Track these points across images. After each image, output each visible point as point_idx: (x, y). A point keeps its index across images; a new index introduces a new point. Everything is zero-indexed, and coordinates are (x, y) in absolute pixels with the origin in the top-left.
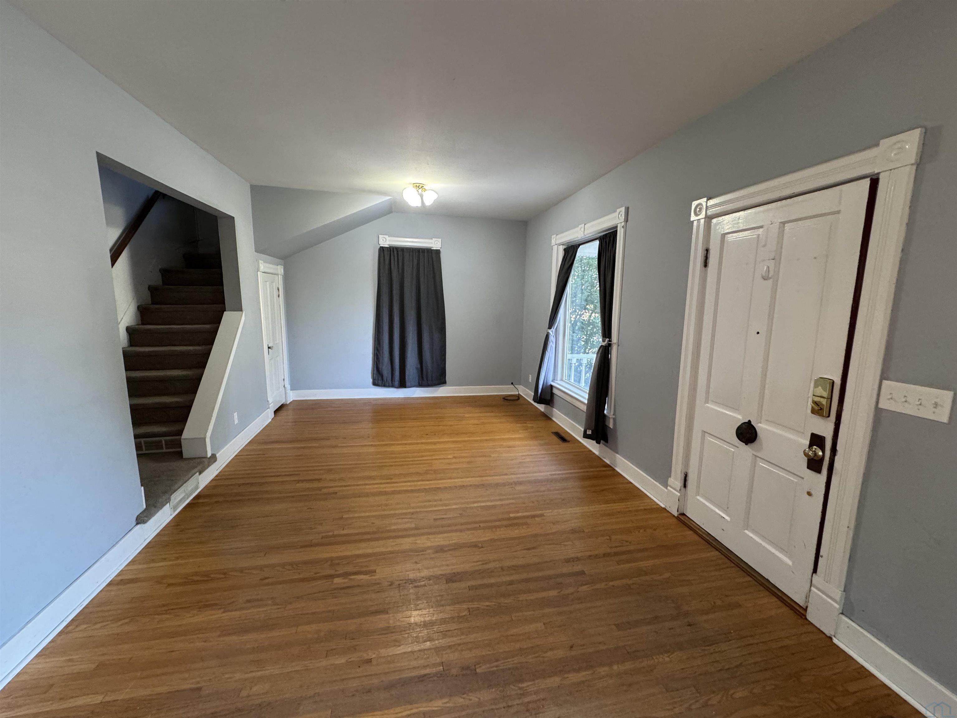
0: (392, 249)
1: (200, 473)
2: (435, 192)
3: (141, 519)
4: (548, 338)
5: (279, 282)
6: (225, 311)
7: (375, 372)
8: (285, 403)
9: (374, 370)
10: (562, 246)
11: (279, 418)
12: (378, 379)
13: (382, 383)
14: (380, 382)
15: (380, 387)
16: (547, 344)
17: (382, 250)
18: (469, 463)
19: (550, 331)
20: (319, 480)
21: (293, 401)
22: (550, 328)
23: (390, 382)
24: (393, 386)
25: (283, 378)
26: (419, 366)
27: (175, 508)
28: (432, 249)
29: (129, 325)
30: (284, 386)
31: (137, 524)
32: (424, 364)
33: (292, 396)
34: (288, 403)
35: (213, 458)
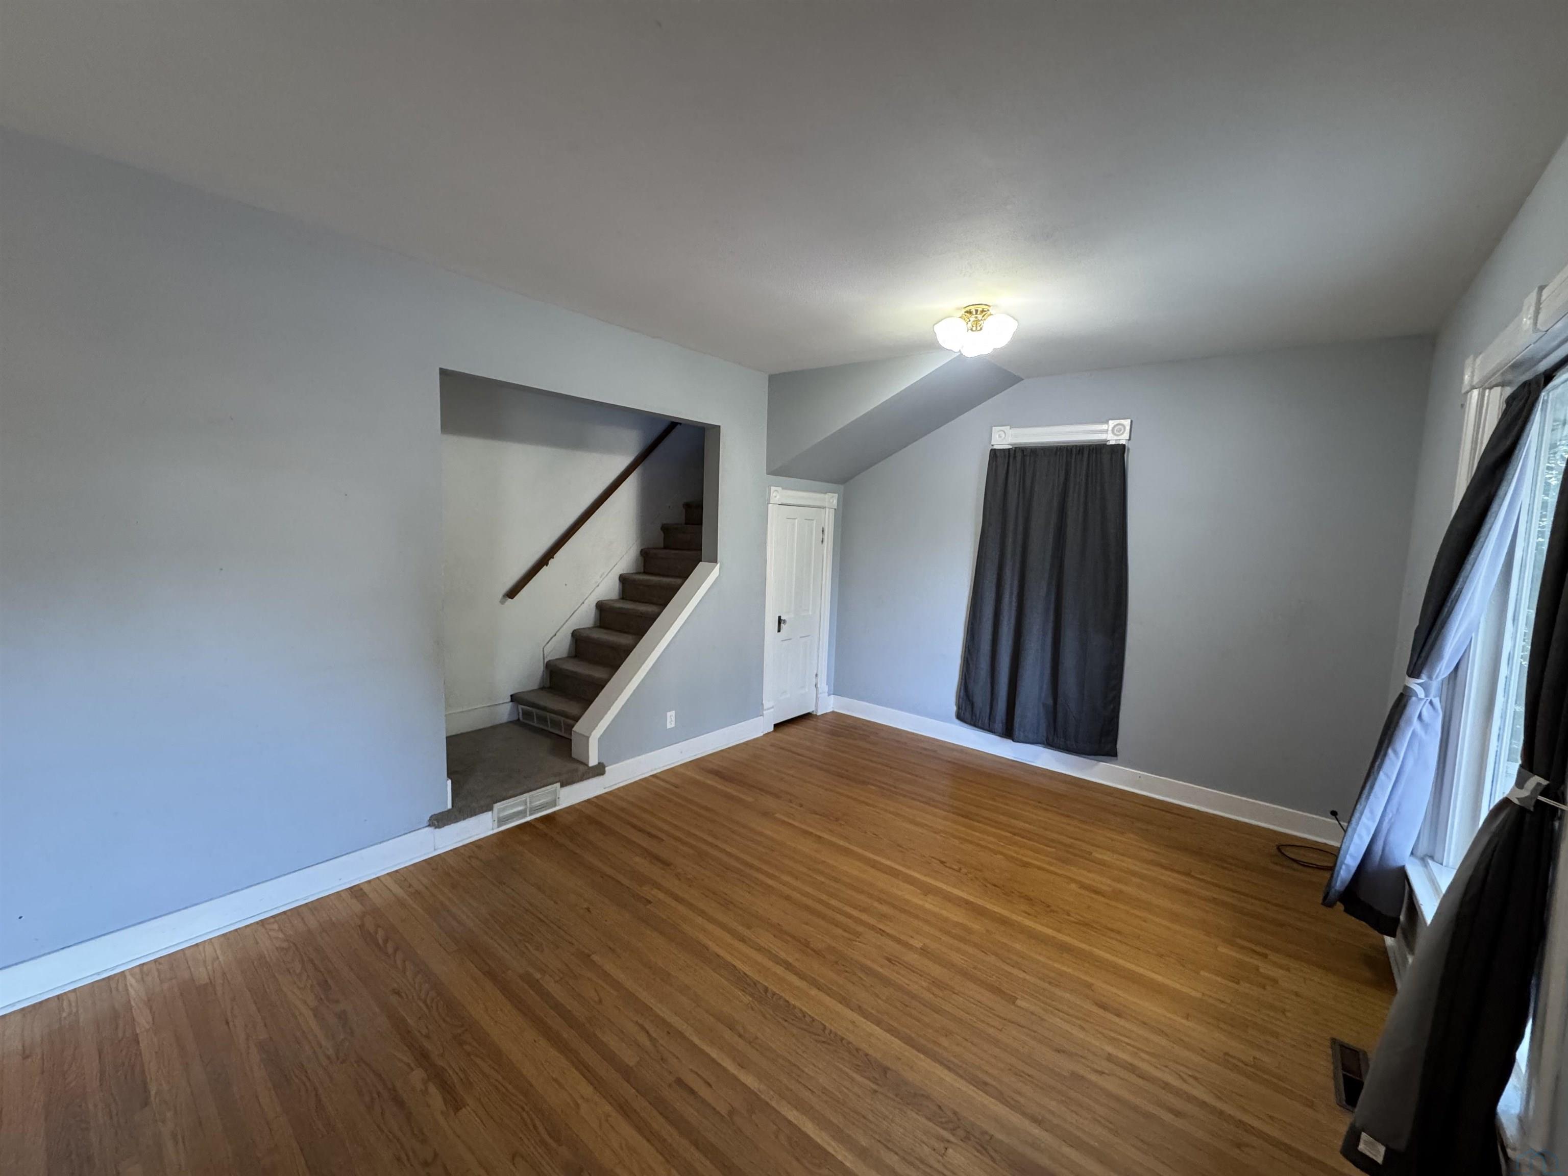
0: (1012, 453)
1: (562, 786)
2: (1012, 317)
3: (439, 821)
4: (1405, 706)
5: (828, 519)
6: (701, 561)
7: (962, 694)
8: (814, 713)
9: (960, 691)
10: (1499, 389)
11: (778, 735)
12: (965, 709)
13: (972, 719)
14: (968, 715)
15: (966, 725)
16: (1397, 724)
17: (995, 454)
18: (936, 983)
19: (1414, 685)
20: (666, 864)
21: (833, 712)
22: (1414, 671)
23: (987, 721)
24: (991, 730)
25: (815, 672)
26: (1050, 702)
27: (501, 822)
28: (1108, 443)
29: (625, 572)
30: (816, 685)
31: (429, 826)
32: (1060, 701)
33: (828, 704)
34: (819, 714)
35: (600, 770)
